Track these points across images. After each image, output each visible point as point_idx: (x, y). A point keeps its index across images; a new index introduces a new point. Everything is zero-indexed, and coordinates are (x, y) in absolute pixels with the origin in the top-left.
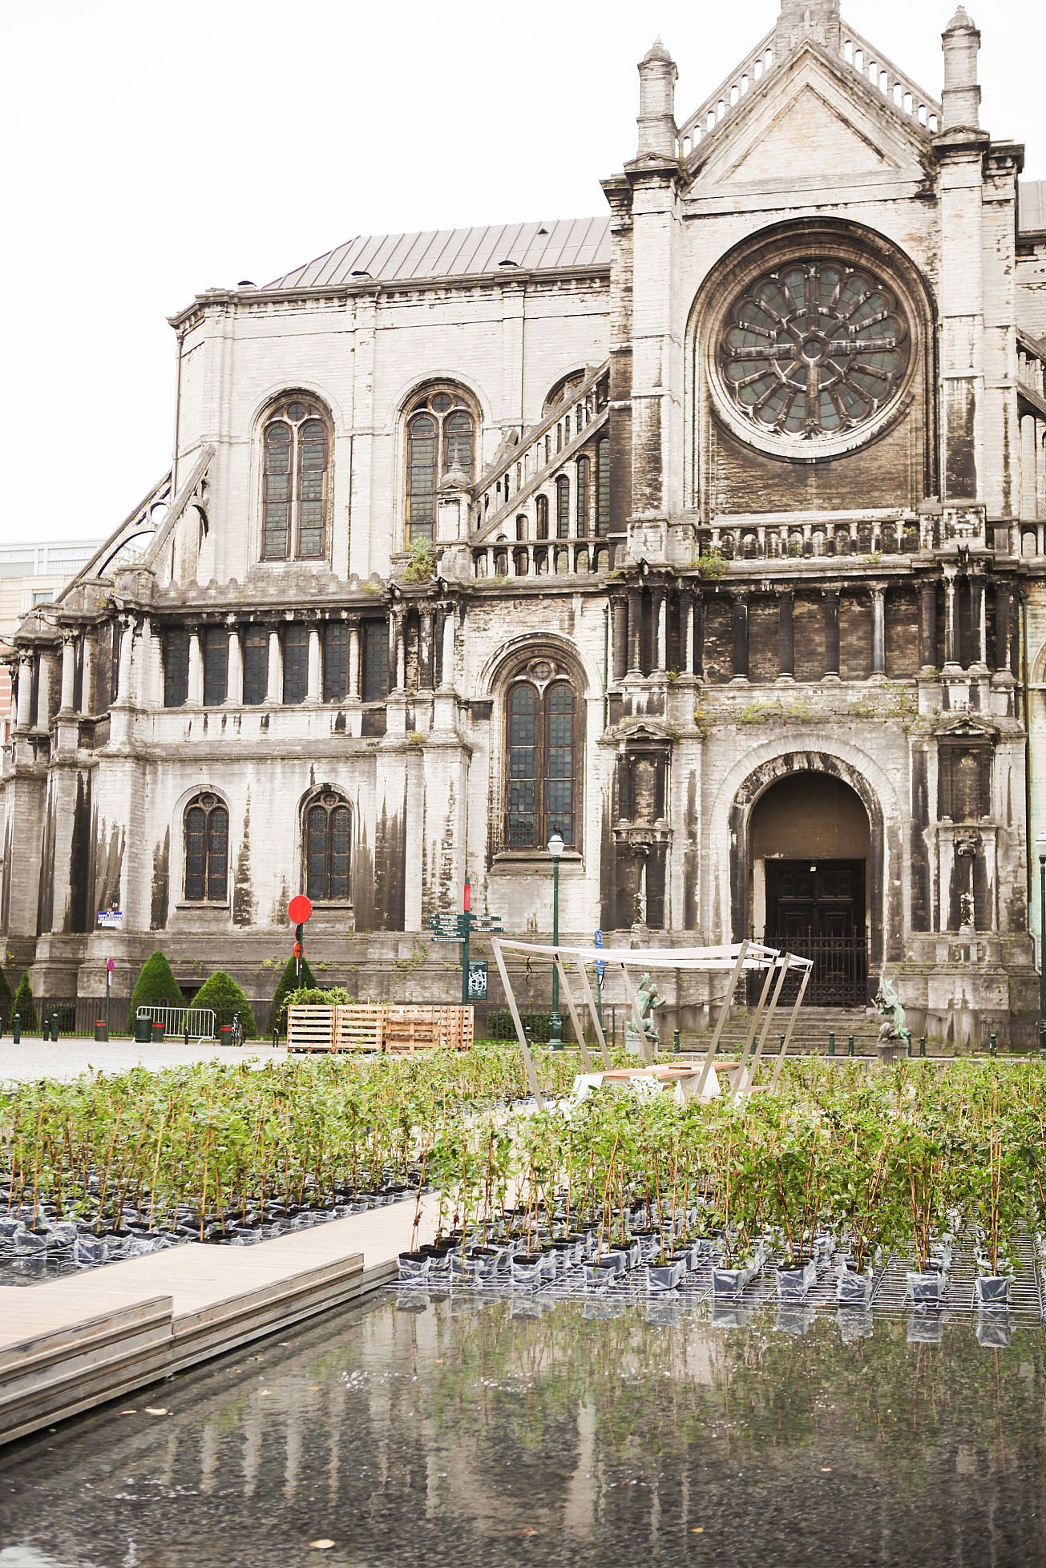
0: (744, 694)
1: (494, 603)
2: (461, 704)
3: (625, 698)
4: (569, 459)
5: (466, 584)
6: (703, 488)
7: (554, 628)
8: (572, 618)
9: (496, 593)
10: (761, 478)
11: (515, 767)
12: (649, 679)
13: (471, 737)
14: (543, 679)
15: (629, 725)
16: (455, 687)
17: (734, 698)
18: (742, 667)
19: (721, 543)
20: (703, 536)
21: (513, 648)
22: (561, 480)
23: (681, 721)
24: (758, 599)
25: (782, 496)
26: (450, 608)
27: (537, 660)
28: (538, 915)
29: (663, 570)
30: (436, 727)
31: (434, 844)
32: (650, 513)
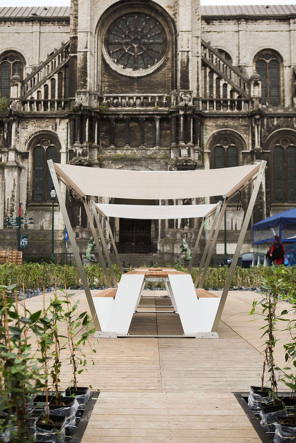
0: (114, 151)
1: (30, 120)
2: (17, 153)
3: (74, 151)
4: (55, 73)
5: (20, 112)
6: (100, 85)
7: (50, 129)
8: (56, 125)
9: (30, 116)
10: (119, 82)
11: (36, 175)
12: (82, 145)
13: (21, 164)
14: (46, 146)
15: (76, 160)
16: (16, 147)
17: (110, 152)
18: (112, 142)
19: (106, 102)
20: (100, 99)
21: (35, 135)
22: (53, 80)
23: (93, 159)
24: (118, 120)
25: (126, 88)
26: (14, 120)
27: (44, 139)
28: (44, 224)
29: (88, 108)
30: (9, 160)
31: (8, 199)
32: (83, 90)
